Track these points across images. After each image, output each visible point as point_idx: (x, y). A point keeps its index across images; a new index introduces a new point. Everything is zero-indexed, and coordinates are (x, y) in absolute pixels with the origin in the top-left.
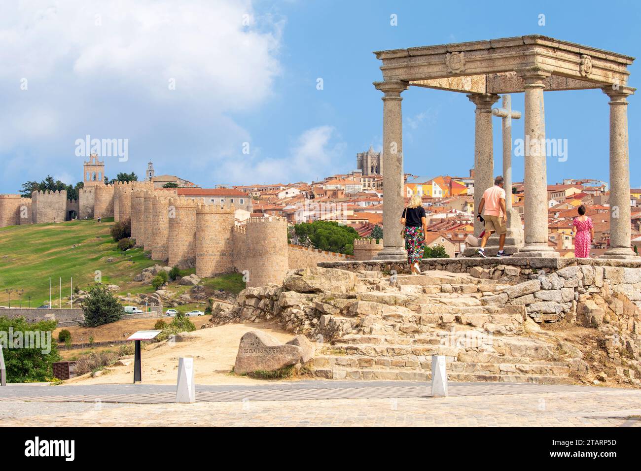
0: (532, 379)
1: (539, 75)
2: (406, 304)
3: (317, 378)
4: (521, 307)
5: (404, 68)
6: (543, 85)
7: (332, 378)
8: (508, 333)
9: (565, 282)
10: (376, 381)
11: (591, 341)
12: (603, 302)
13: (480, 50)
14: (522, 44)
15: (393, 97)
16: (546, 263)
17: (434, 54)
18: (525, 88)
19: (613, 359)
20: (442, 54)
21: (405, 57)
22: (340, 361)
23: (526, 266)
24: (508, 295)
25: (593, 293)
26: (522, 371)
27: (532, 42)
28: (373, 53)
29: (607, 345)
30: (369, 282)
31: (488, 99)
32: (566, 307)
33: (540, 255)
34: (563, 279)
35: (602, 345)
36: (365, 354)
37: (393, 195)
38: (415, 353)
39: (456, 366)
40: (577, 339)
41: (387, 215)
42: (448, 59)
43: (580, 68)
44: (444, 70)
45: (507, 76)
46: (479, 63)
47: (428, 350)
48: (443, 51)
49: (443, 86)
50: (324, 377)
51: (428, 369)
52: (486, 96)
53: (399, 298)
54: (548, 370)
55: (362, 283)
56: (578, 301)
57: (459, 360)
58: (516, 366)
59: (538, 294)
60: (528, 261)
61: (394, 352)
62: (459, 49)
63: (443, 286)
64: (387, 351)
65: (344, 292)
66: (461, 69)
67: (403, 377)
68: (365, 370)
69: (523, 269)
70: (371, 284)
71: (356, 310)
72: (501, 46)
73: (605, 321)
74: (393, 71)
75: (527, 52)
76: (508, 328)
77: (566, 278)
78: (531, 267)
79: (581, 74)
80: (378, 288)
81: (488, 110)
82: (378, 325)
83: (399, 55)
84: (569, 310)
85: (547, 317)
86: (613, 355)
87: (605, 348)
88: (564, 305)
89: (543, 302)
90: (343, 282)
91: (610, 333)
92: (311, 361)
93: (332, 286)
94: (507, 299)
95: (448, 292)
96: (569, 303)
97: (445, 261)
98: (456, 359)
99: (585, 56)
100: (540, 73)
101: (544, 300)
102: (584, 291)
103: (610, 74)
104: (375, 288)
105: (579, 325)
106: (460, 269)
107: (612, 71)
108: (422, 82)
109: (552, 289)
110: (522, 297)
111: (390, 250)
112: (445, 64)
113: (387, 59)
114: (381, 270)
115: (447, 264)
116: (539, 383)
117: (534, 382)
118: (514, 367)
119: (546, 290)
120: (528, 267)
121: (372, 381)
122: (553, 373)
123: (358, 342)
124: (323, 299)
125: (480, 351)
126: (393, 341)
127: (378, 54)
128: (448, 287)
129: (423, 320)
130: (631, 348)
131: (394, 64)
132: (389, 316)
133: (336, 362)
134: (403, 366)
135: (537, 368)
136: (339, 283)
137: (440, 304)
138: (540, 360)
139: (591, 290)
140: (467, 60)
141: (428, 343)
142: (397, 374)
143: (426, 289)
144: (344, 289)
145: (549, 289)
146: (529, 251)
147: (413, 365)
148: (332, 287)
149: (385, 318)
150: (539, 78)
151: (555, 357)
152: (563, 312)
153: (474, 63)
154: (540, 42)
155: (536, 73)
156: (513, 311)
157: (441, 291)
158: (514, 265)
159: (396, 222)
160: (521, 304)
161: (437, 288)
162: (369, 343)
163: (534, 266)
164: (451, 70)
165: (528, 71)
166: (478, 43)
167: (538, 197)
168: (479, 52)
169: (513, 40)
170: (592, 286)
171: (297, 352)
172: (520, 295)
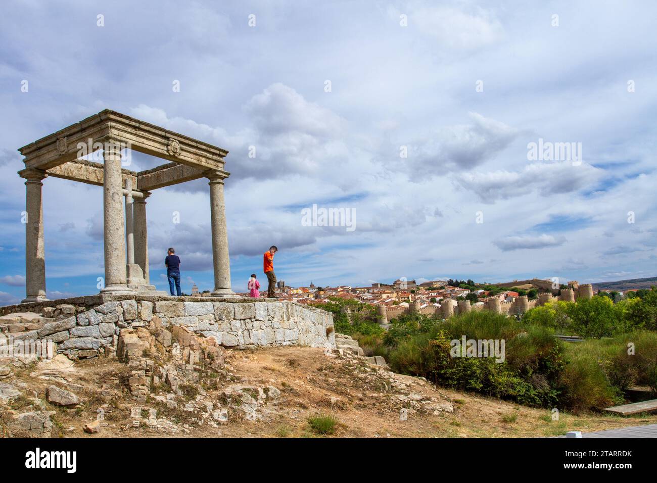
9: (103, 318)
12: (148, 335)
24: (37, 333)
25: (137, 327)
29: (130, 381)
32: (105, 342)
34: (101, 314)
56: (119, 336)
59: (73, 331)
73: (145, 354)
77: (103, 313)
79: (168, 153)
84: (109, 345)
85: (85, 353)
87: (128, 385)
88: (103, 340)
89: (78, 339)
91: (140, 367)
94: (37, 337)
96: (108, 338)
101: (79, 337)
102: (126, 325)
109: (89, 324)
119: (82, 326)
139: (136, 324)
145: (85, 326)
152: (102, 347)
170: (137, 320)
172: (51, 332)
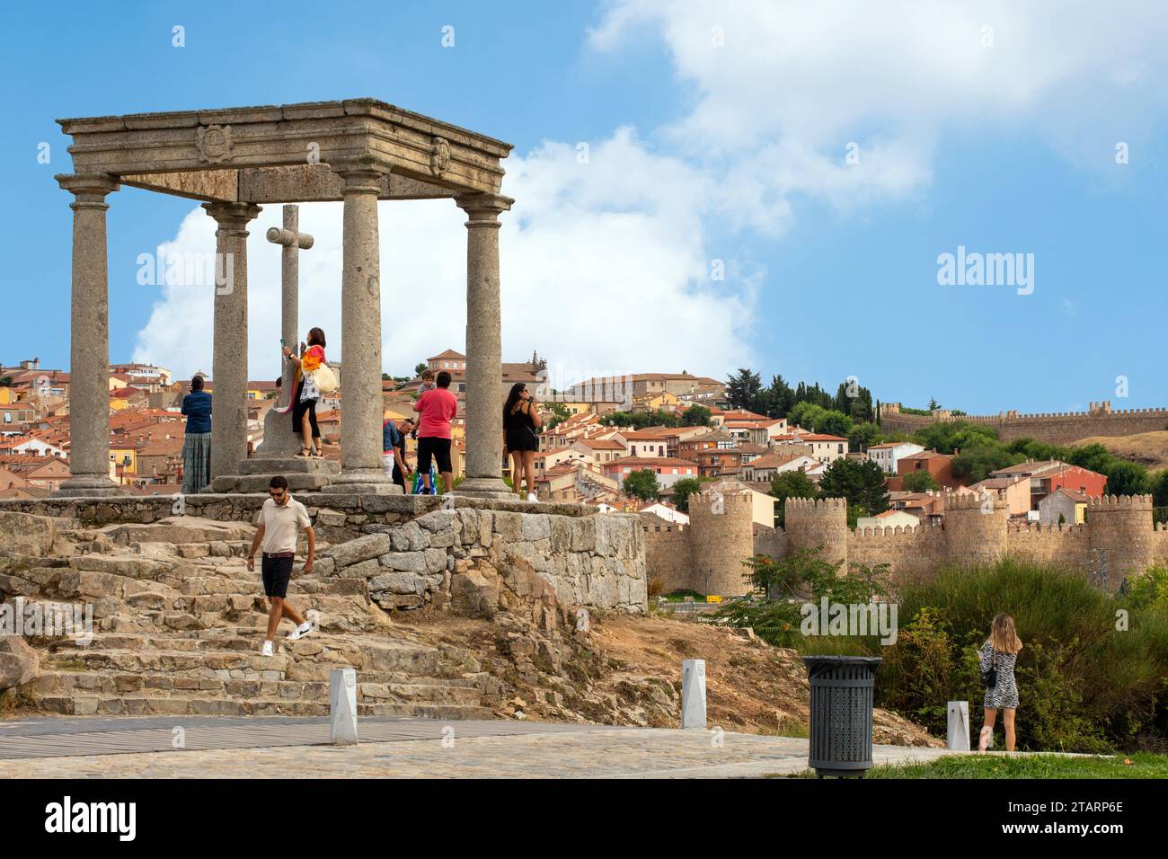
0: (422, 710)
1: (372, 171)
2: (157, 575)
3: (44, 712)
4: (362, 582)
5: (114, 150)
6: (379, 189)
7: (72, 712)
8: (352, 628)
9: (431, 538)
10: (152, 716)
11: (486, 641)
12: (495, 573)
13: (263, 123)
14: (342, 114)
15: (94, 203)
16: (393, 505)
17: (175, 128)
18: (345, 193)
19: (524, 674)
20: (188, 128)
21: (118, 131)
22: (83, 681)
23: (355, 510)
24: (335, 560)
25: (476, 557)
26: (400, 696)
27: (362, 111)
28: (57, 121)
29: (512, 649)
30: (76, 536)
31: (242, 212)
32: (433, 582)
33: (374, 489)
34: (427, 532)
35: (504, 649)
36: (121, 669)
37: (92, 380)
38: (212, 665)
39: (287, 689)
40: (462, 638)
41: (79, 417)
42: (201, 137)
43: (432, 161)
44: (190, 156)
45: (278, 172)
46: (258, 147)
47: (234, 661)
48: (192, 122)
49: (172, 187)
50: (57, 711)
51: (237, 695)
52: (239, 207)
53: (147, 565)
54: (445, 693)
55: (63, 539)
56: (454, 572)
57: (287, 678)
58: (389, 687)
59: (387, 559)
60: (359, 501)
61: (175, 664)
62: (221, 120)
63: (214, 543)
64: (161, 662)
65: (38, 554)
66: (224, 157)
67: (198, 709)
68: (131, 697)
69: (351, 514)
70: (80, 540)
71: (76, 587)
72: (302, 117)
73: (502, 608)
74: (92, 157)
75: (352, 129)
76: (351, 620)
77: (433, 531)
78: (364, 512)
79: (432, 171)
80: (97, 548)
81: (240, 231)
82: (124, 617)
83: (106, 127)
84: (438, 588)
85: (403, 600)
86: (523, 667)
87: (510, 653)
88: (430, 579)
89: (394, 574)
90: (36, 536)
91: (515, 627)
92: (34, 681)
93: (17, 544)
94: (333, 567)
95: (222, 555)
96: (438, 576)
97: (201, 499)
98: (283, 674)
99: (441, 140)
100: (374, 167)
101: (396, 570)
102: (462, 554)
103: (475, 172)
104: (91, 547)
105: (457, 615)
106: (230, 515)
107: (479, 167)
108: (138, 178)
109: (409, 550)
110: (360, 564)
111: (85, 480)
112: (195, 146)
113: (82, 134)
114: (77, 516)
115: (205, 505)
116: (435, 717)
117: (426, 716)
118: (386, 689)
119: (398, 551)
120: (359, 511)
121: (146, 717)
122: (453, 699)
123: (101, 645)
124: (7, 568)
125: (320, 661)
126: (165, 645)
127: (66, 124)
128: (222, 545)
129: (199, 606)
130: (548, 654)
131: (95, 143)
132: (139, 598)
133: (75, 683)
134: (195, 689)
135: (426, 690)
136: (29, 539)
137: (217, 578)
138: (423, 676)
139: (475, 552)
140: (238, 140)
141: (227, 647)
142: (188, 703)
143: (184, 550)
144: (36, 549)
145: (404, 551)
146: (352, 482)
147: (211, 686)
148: (16, 546)
149: (132, 602)
150: (371, 175)
151: (447, 670)
152: (429, 591)
153: (249, 147)
154: (374, 111)
155: (367, 167)
156: (348, 588)
157: (211, 554)
158: (332, 507)
159: (96, 429)
160: (357, 577)
161: (204, 547)
162: (121, 648)
163: (371, 510)
164: (205, 157)
165: (354, 162)
166: (259, 110)
167: (368, 387)
168: (258, 128)
169: (325, 106)
170: (476, 545)
171: (17, 664)
172: (355, 560)
